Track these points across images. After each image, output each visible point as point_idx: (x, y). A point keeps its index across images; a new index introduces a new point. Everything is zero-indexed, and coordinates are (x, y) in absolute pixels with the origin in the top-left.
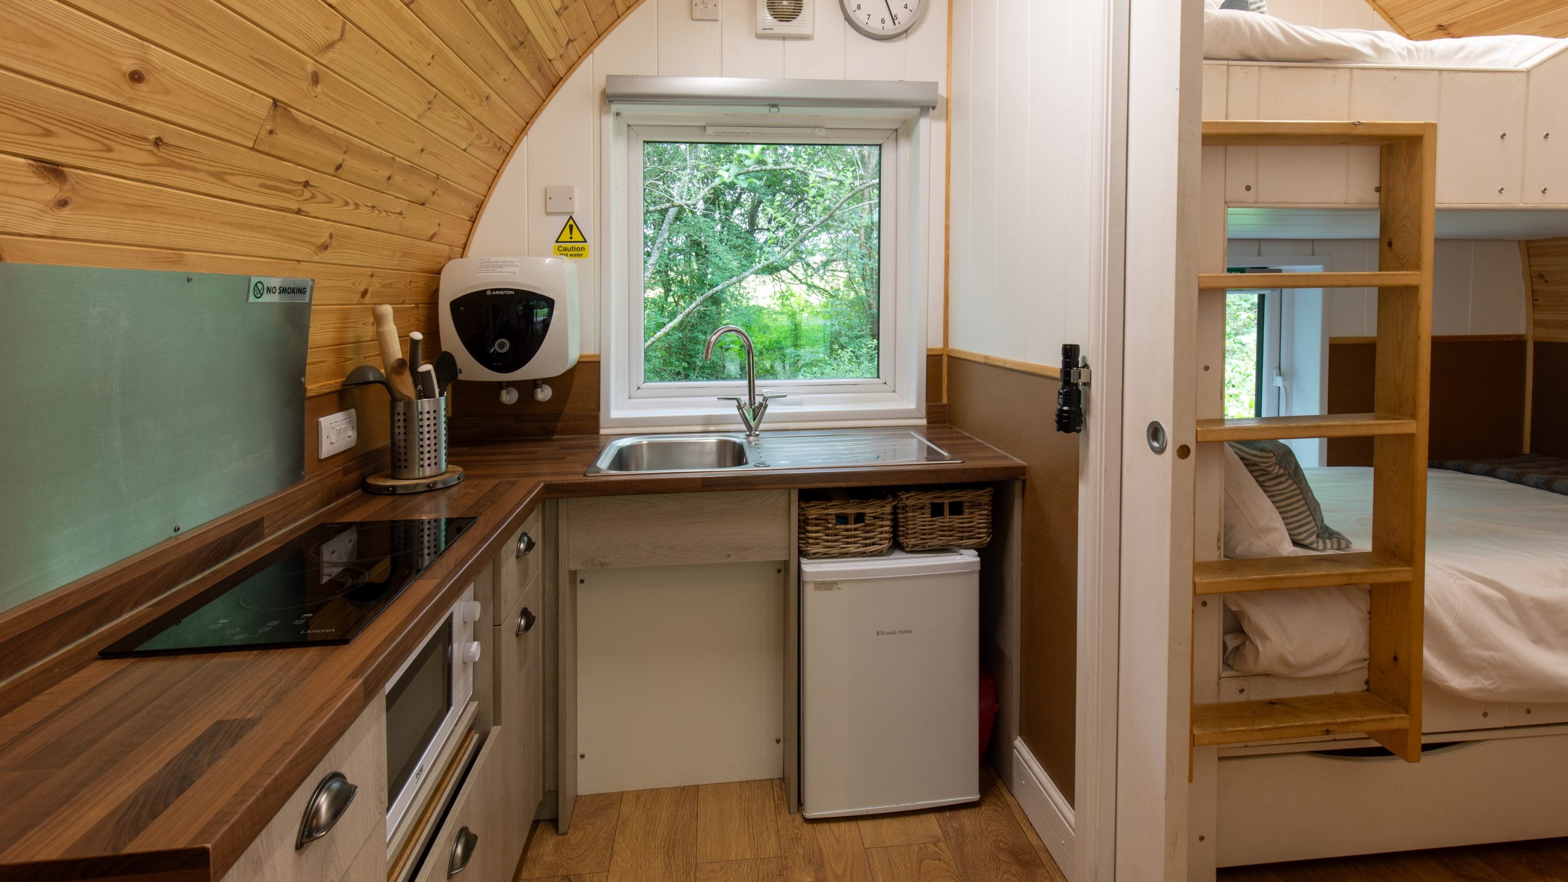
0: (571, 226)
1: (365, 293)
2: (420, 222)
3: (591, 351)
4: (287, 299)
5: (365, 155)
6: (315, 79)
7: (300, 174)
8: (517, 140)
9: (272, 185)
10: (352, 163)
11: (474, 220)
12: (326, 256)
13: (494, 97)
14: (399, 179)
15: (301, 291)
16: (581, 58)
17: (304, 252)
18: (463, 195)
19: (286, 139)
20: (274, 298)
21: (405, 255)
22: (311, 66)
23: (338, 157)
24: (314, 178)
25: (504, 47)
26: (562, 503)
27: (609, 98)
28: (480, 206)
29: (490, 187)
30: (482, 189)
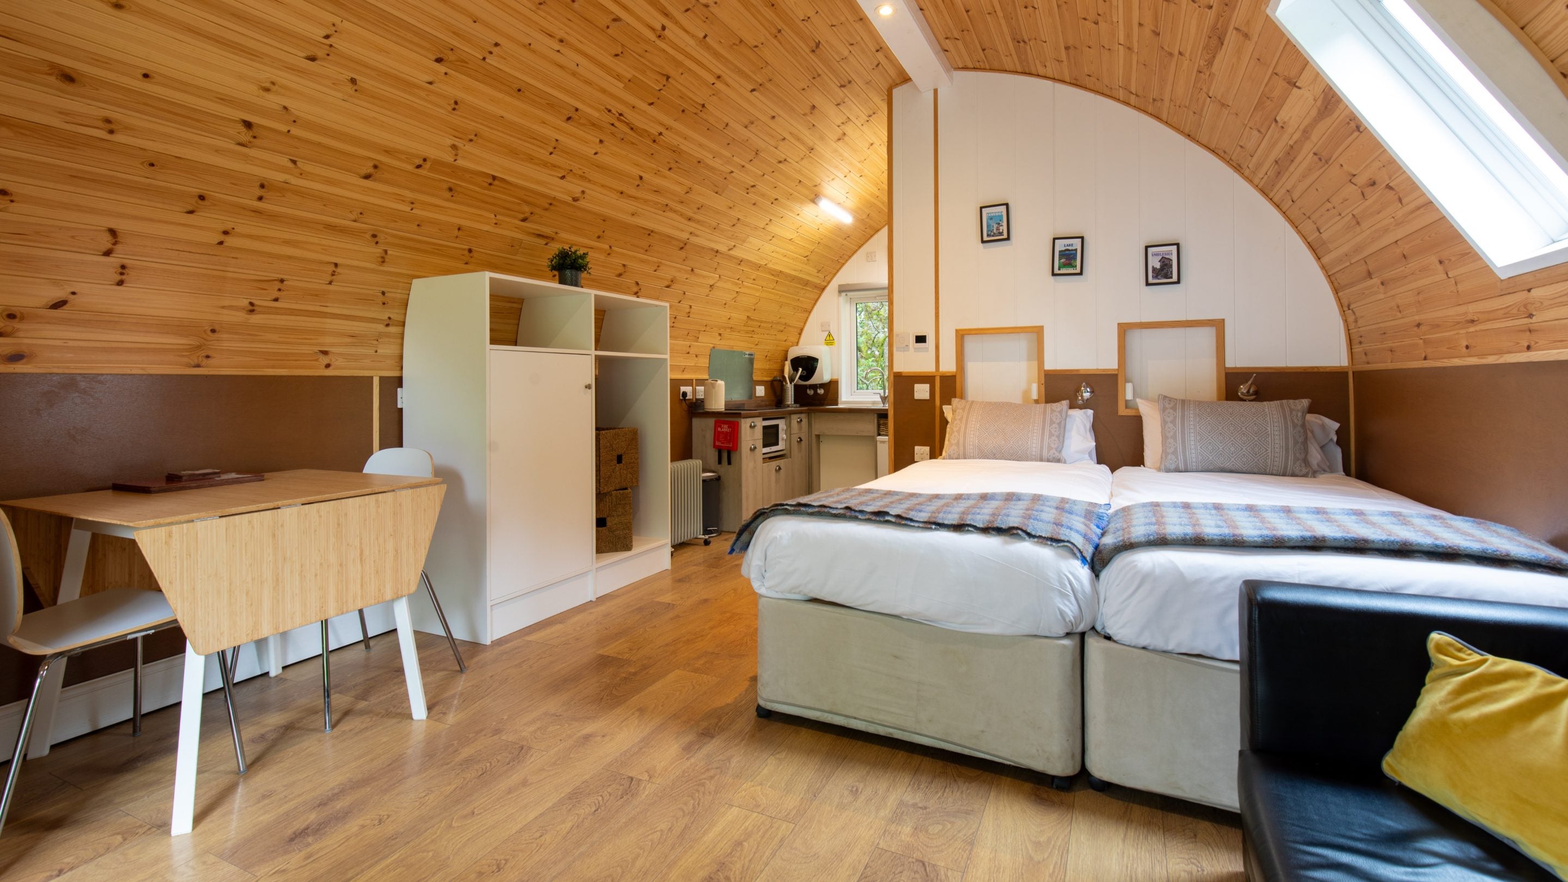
0: (829, 335)
1: (766, 356)
2: (782, 337)
3: (835, 377)
4: (749, 356)
5: (765, 322)
6: (755, 310)
7: (752, 329)
8: (813, 307)
9: (747, 332)
10: (762, 325)
11: (800, 334)
12: (757, 347)
13: (801, 299)
14: (774, 326)
15: (752, 355)
16: (832, 279)
17: (753, 346)
18: (795, 327)
19: (750, 322)
20: (747, 356)
21: (777, 346)
22: (754, 308)
23: (759, 324)
24: (754, 329)
25: (801, 286)
26: (813, 414)
27: (840, 292)
28: (802, 330)
29: (805, 324)
30: (802, 324)
